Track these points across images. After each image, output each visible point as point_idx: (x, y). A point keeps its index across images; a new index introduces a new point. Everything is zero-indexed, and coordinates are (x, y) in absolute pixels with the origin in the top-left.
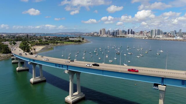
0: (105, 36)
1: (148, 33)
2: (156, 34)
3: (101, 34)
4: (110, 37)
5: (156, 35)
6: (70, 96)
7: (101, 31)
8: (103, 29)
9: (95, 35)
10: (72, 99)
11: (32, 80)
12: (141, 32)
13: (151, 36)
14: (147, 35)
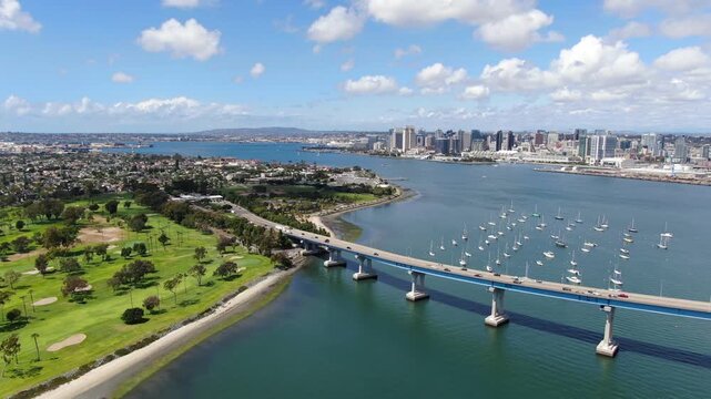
0: (415, 153)
2: (600, 151)
3: (399, 144)
4: (437, 158)
5: (600, 157)
7: (399, 136)
8: (407, 130)
9: (375, 148)
12: (539, 138)
13: (580, 155)
14: (565, 154)
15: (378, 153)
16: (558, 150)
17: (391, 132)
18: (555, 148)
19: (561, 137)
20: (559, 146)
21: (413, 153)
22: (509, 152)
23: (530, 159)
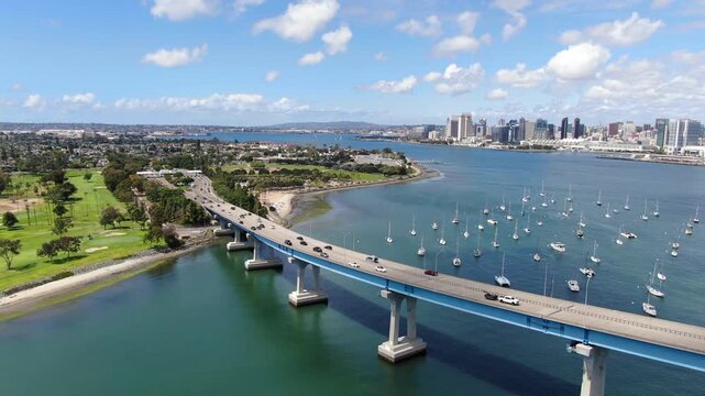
0: (470, 141)
1: (639, 130)
2: (681, 139)
3: (454, 133)
4: (491, 146)
5: (681, 144)
6: (391, 342)
7: (454, 124)
8: (463, 117)
9: (430, 137)
10: (395, 350)
11: (295, 296)
12: (614, 129)
13: (658, 144)
14: (640, 143)
15: (433, 142)
16: (633, 140)
18: (630, 139)
20: (635, 137)
21: (468, 142)
22: (575, 141)
23: (598, 148)
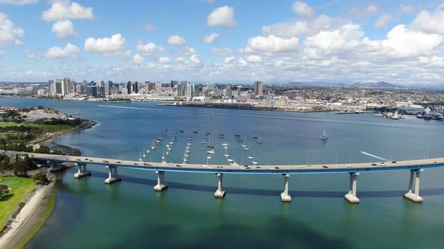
2: (192, 93)
3: (59, 90)
5: (192, 96)
7: (58, 85)
8: (65, 80)
9: (39, 93)
12: (151, 86)
13: (178, 95)
14: (170, 95)
16: (163, 93)
17: (51, 82)
18: (161, 92)
19: (163, 86)
20: (163, 91)
21: (70, 96)
22: (137, 95)
23: (151, 99)
